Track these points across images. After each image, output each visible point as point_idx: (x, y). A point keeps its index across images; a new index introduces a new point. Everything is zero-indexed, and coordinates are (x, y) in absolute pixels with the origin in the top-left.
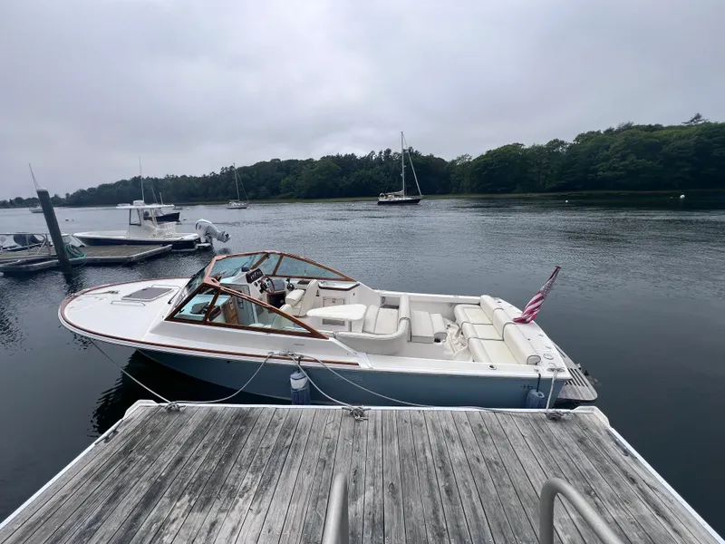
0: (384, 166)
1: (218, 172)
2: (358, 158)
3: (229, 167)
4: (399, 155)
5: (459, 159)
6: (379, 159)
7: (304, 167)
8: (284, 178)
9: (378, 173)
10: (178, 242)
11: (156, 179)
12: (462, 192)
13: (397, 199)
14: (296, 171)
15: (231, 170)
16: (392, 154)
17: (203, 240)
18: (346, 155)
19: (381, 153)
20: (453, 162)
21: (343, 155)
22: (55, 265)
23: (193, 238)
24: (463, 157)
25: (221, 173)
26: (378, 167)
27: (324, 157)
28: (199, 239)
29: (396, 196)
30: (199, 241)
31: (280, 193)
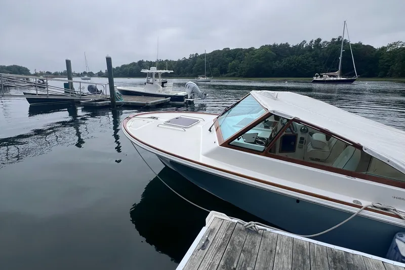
0: (313, 52)
1: (187, 58)
2: (291, 46)
3: (195, 54)
4: (328, 43)
5: (391, 45)
6: (310, 47)
7: (247, 54)
8: (231, 62)
9: (307, 59)
10: (174, 96)
11: (151, 62)
12: (391, 76)
13: (332, 79)
14: (240, 57)
15: (196, 56)
16: (321, 42)
17: (189, 97)
18: (281, 44)
19: (311, 42)
20: (383, 49)
21: (279, 44)
22: (108, 104)
23: (184, 95)
24: (395, 44)
25: (190, 58)
26: (308, 53)
27: (263, 46)
28: (187, 95)
29: (330, 76)
30: (186, 96)
31: (227, 73)
